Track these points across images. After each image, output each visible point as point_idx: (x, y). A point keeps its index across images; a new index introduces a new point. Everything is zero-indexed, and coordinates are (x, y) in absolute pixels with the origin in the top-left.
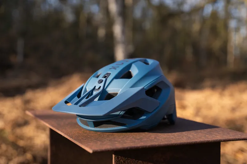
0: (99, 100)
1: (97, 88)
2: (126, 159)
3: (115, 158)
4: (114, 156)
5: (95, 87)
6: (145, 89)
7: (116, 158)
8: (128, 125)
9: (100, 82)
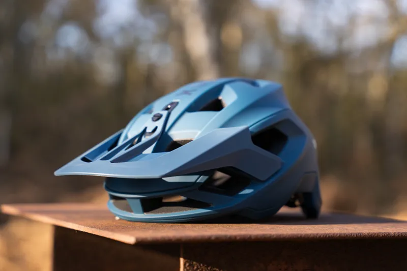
0: (155, 151)
1: (149, 130)
2: (209, 268)
3: (185, 265)
4: (182, 261)
5: (146, 128)
6: (251, 132)
7: (187, 265)
8: (214, 206)
9: (156, 118)
